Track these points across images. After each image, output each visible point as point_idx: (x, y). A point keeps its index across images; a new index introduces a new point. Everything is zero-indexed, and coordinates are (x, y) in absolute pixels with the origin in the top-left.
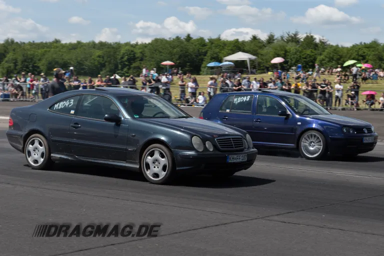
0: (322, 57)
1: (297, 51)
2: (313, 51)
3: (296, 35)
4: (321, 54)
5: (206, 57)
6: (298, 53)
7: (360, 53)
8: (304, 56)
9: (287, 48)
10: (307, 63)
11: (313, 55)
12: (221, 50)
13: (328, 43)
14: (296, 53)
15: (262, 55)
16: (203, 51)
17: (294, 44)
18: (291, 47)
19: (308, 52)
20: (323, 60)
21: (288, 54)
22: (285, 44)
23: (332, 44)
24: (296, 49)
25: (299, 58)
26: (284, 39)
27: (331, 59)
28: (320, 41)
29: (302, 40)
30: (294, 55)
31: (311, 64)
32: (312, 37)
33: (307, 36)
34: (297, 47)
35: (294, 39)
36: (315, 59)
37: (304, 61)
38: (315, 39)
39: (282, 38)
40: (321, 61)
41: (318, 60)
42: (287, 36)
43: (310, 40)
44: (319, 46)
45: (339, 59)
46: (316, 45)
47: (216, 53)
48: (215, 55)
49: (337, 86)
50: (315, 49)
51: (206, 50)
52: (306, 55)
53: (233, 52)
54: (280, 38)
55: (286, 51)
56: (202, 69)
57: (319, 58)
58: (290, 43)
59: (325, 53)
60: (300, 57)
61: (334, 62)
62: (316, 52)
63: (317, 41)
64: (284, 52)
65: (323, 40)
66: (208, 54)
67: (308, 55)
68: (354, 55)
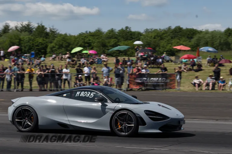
0: (53, 44)
1: (30, 39)
2: (45, 40)
3: (28, 25)
4: (51, 42)
6: (31, 42)
7: (87, 40)
8: (36, 44)
9: (21, 37)
10: (40, 51)
11: (45, 43)
13: (57, 32)
14: (29, 42)
17: (27, 33)
18: (25, 36)
19: (40, 40)
20: (54, 47)
21: (22, 42)
22: (19, 33)
23: (60, 33)
24: (29, 38)
25: (32, 46)
26: (18, 29)
27: (61, 46)
28: (51, 31)
29: (34, 30)
30: (27, 43)
31: (43, 51)
32: (43, 26)
33: (39, 26)
34: (30, 37)
35: (27, 29)
36: (46, 47)
37: (37, 48)
38: (46, 28)
39: (16, 27)
40: (51, 48)
41: (49, 47)
42: (21, 26)
43: (41, 29)
44: (50, 35)
45: (68, 46)
46: (47, 34)
49: (65, 70)
50: (46, 38)
52: (38, 43)
54: (14, 28)
55: (20, 40)
57: (50, 45)
58: (23, 33)
59: (55, 41)
60: (33, 44)
61: (63, 49)
62: (47, 40)
63: (48, 30)
64: (18, 41)
65: (53, 29)
67: (40, 43)
68: (81, 43)
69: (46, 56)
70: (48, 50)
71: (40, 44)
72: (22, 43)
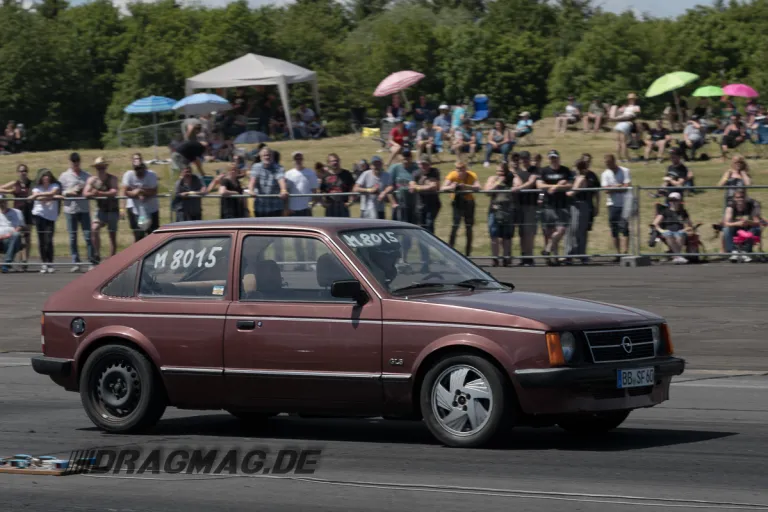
0: (573, 60)
1: (476, 40)
4: (566, 52)
5: (121, 76)
6: (480, 50)
8: (503, 61)
9: (437, 31)
10: (516, 87)
11: (538, 56)
12: (181, 46)
14: (470, 50)
15: (338, 60)
16: (112, 52)
17: (461, 13)
18: (453, 27)
19: (519, 42)
20: (578, 72)
21: (438, 52)
24: (471, 33)
25: (484, 67)
27: (607, 69)
30: (462, 55)
31: (530, 88)
36: (546, 70)
37: (505, 79)
40: (568, 77)
41: (556, 71)
44: (560, 17)
45: (638, 68)
46: (548, 15)
47: (162, 61)
48: (159, 68)
50: (546, 32)
51: (122, 47)
52: (511, 54)
53: (228, 53)
55: (433, 43)
56: (111, 123)
57: (561, 65)
58: (444, 11)
59: (583, 47)
60: (488, 62)
61: (618, 78)
62: (549, 42)
64: (425, 47)
66: (132, 64)
67: (518, 54)
68: (695, 49)
69: (544, 112)
70: (554, 84)
71: (520, 59)
72: (442, 58)
